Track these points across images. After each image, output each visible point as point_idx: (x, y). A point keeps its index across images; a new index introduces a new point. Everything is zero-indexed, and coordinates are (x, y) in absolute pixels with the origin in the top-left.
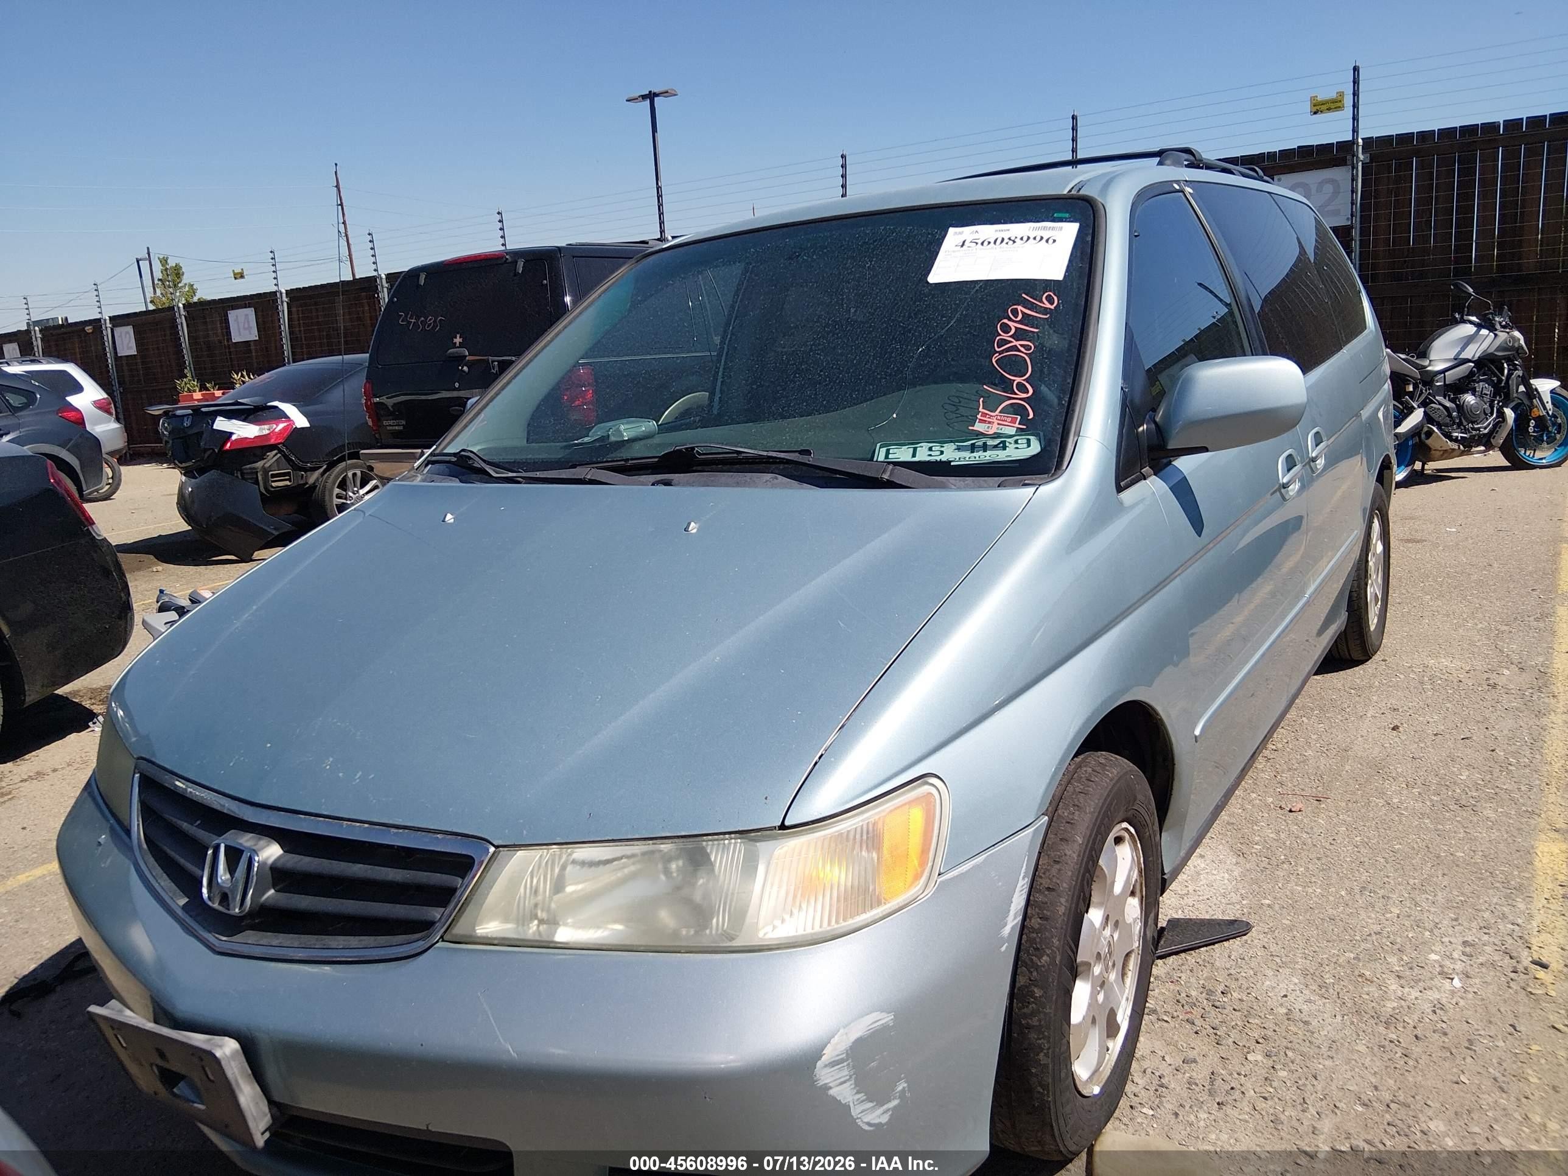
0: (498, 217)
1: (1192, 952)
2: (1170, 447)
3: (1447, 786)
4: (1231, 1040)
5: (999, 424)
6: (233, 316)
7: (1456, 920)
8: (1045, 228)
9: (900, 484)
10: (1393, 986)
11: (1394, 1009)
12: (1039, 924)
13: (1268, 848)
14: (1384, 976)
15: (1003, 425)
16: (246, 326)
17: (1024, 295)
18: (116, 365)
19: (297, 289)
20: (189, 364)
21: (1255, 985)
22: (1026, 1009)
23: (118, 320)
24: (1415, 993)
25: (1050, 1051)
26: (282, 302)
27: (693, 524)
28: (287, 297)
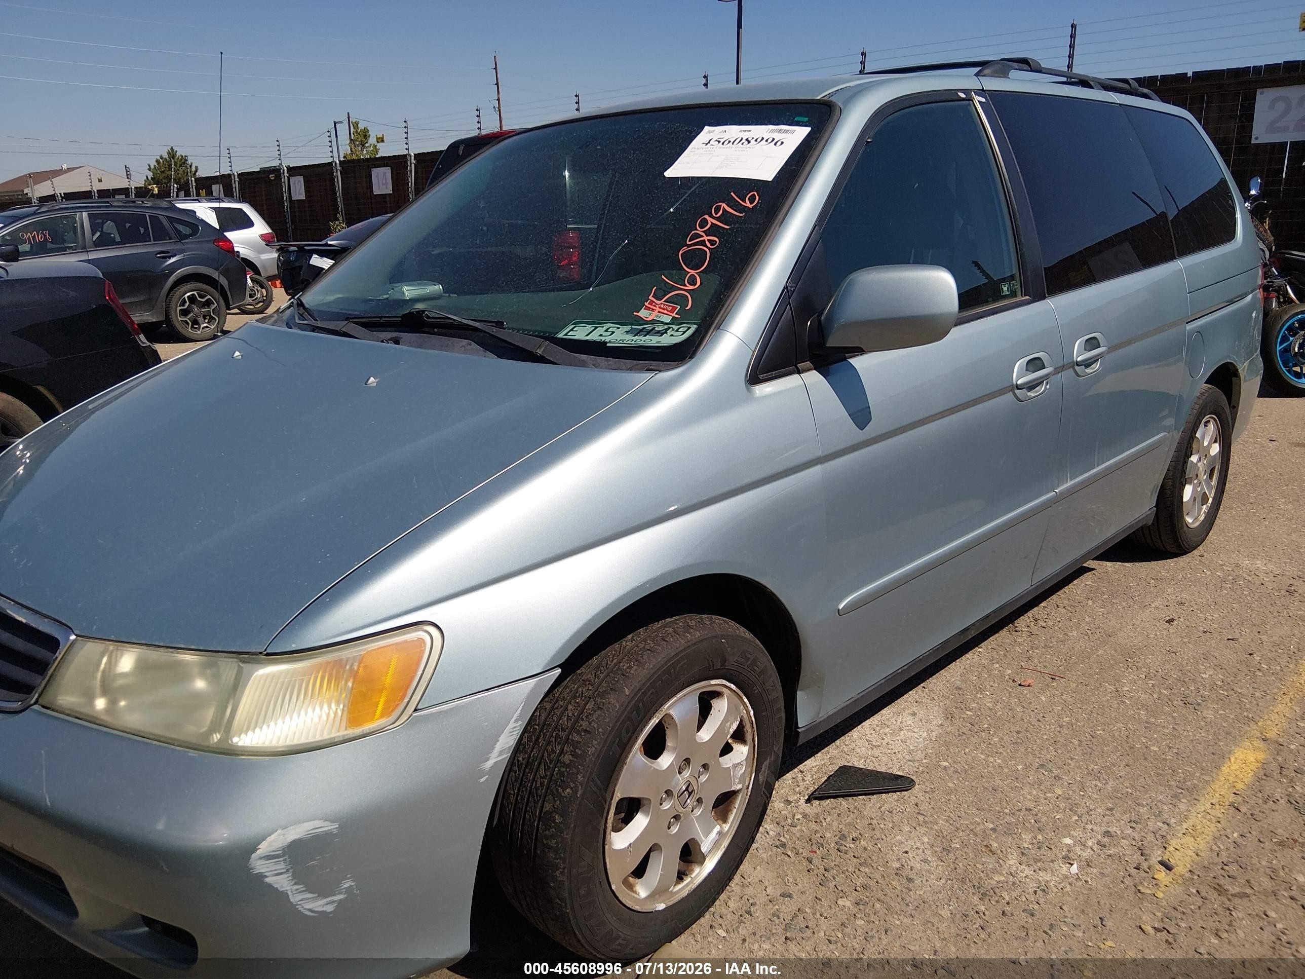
0: (576, 99)
1: (850, 798)
2: (828, 346)
3: (1184, 682)
4: (834, 883)
5: (659, 312)
6: (375, 172)
7: (1111, 810)
8: (780, 131)
9: (549, 360)
10: (1013, 861)
11: (998, 882)
12: (570, 760)
13: (978, 716)
14: (1009, 850)
15: (664, 313)
16: (384, 182)
17: (732, 194)
18: (290, 207)
19: (423, 153)
20: (342, 209)
21: (886, 837)
22: (547, 832)
23: (293, 171)
24: (1028, 871)
25: (566, 871)
26: (411, 164)
27: (372, 379)
28: (415, 160)
